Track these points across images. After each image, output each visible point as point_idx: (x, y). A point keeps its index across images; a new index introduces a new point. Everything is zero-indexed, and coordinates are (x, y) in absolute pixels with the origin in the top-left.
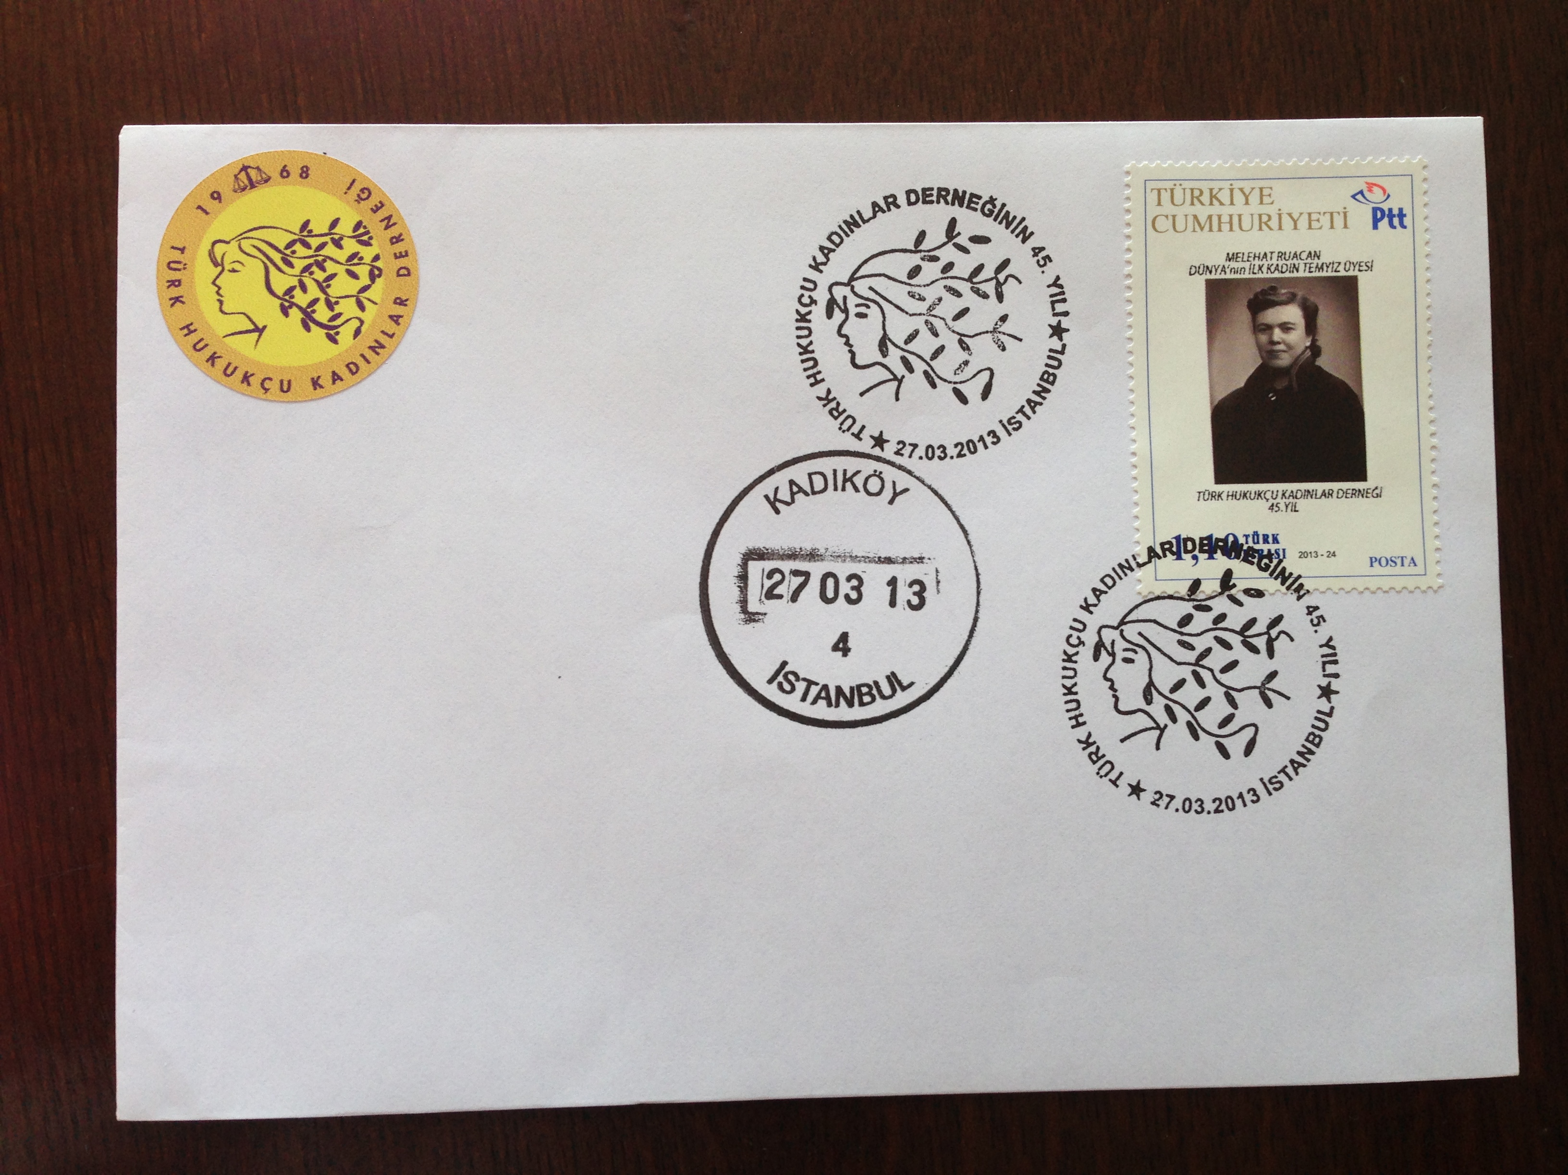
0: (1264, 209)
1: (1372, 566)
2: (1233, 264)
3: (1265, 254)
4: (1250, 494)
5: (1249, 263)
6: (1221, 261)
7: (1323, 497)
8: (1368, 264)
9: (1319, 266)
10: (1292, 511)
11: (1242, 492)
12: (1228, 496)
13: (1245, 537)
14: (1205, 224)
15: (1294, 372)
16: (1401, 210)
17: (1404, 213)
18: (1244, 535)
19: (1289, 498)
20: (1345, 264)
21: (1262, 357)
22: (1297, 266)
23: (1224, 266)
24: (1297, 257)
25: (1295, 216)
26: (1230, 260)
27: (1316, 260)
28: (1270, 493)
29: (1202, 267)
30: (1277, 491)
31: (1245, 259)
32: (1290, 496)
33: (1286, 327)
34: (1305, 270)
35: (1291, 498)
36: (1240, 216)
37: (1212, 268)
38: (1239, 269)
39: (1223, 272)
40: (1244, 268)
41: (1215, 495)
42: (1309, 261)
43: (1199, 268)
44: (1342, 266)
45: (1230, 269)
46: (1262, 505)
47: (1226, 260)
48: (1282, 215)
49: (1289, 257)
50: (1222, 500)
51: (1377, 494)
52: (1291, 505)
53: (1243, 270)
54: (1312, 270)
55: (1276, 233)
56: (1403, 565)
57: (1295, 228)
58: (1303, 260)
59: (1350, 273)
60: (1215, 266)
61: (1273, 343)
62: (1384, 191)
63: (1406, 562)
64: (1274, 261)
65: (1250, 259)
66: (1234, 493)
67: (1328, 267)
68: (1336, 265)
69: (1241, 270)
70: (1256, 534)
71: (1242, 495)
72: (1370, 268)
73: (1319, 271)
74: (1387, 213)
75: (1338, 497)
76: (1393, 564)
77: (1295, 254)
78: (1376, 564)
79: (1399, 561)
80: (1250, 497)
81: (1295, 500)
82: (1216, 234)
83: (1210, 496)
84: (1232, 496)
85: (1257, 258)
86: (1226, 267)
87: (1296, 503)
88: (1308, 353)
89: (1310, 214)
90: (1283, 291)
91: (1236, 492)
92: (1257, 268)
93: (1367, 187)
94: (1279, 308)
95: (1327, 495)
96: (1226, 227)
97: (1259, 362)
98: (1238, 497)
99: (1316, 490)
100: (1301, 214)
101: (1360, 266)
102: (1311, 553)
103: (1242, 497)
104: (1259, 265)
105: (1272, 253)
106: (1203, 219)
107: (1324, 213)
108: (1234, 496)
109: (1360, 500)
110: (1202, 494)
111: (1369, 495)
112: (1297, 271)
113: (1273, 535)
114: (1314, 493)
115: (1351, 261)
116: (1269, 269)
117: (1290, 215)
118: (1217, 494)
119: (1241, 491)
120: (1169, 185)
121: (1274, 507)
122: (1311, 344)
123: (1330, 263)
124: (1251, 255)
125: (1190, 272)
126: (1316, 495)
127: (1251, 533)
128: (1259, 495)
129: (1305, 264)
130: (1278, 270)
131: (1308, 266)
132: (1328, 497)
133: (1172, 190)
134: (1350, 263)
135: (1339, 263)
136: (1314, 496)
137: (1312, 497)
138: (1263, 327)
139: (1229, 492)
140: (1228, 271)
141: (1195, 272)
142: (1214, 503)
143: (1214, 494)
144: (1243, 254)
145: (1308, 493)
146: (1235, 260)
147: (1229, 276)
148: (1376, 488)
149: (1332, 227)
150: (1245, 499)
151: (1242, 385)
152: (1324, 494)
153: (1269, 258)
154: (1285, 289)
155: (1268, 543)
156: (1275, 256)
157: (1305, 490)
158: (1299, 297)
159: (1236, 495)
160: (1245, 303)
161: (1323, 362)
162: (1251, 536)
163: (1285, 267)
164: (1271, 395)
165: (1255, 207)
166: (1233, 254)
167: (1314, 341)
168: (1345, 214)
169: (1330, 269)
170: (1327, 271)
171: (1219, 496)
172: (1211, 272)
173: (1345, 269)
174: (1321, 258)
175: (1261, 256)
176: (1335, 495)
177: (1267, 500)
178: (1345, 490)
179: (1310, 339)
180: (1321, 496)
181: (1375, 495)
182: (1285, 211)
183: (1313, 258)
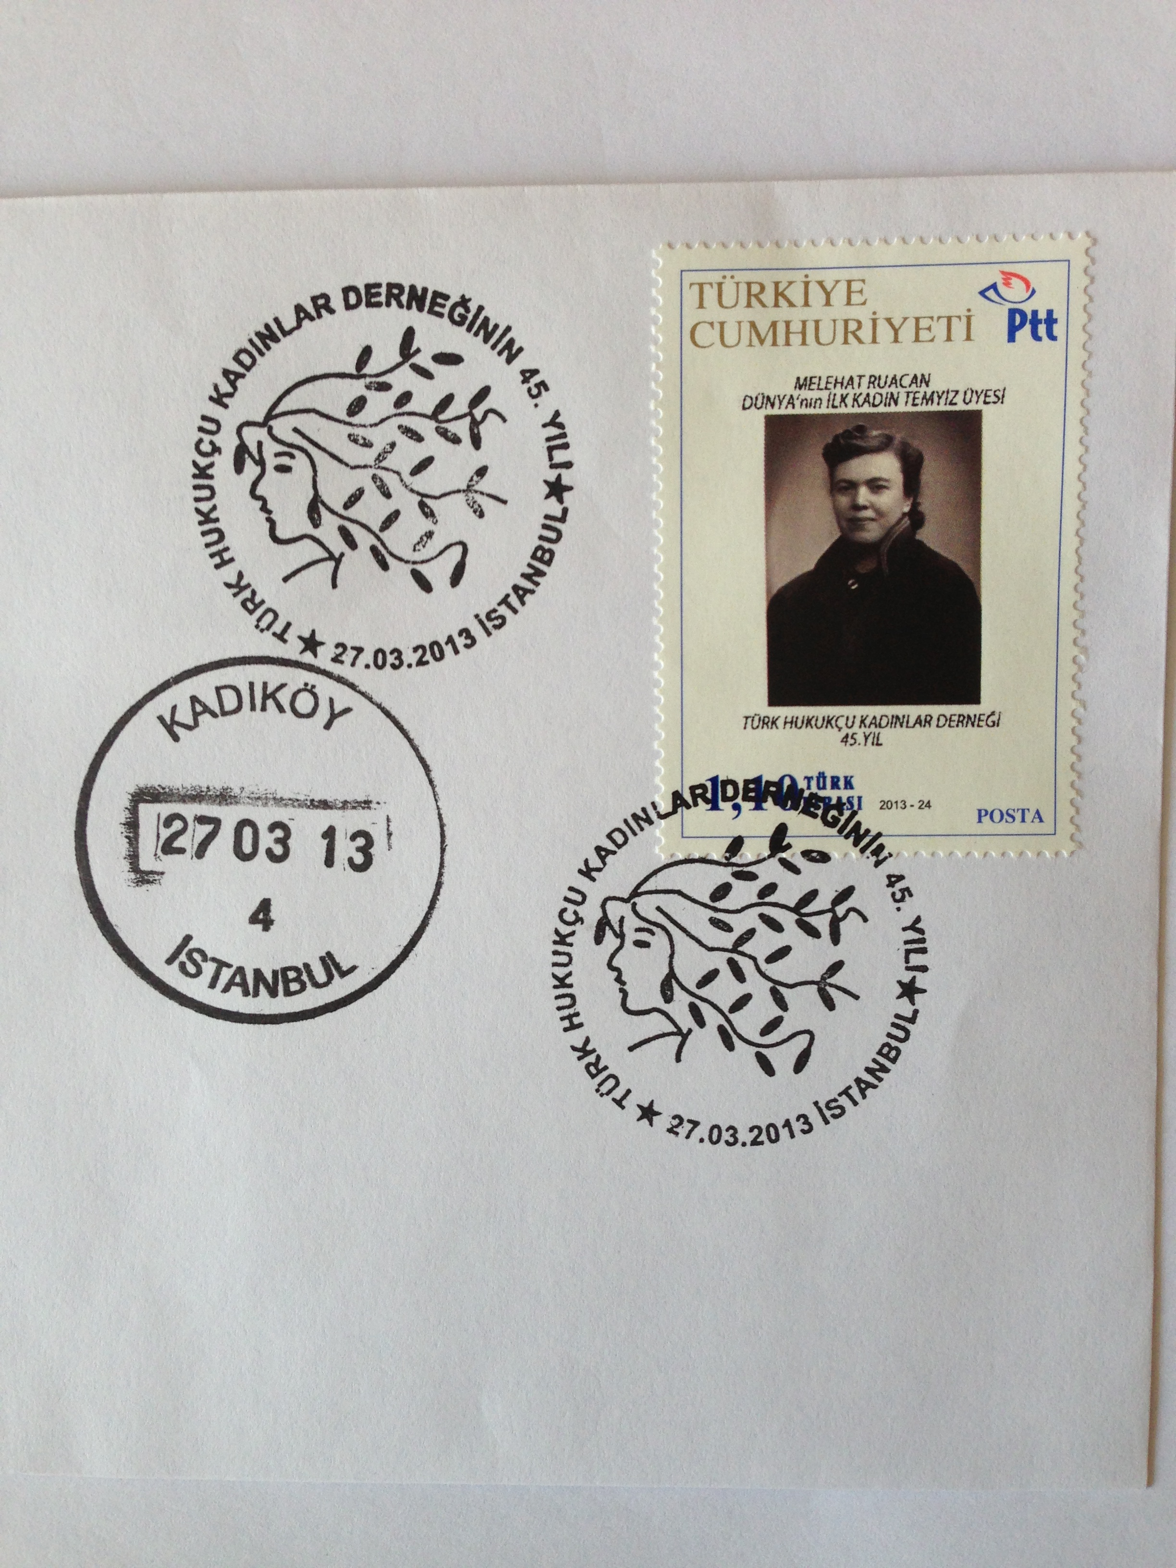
0: (854, 312)
1: (980, 821)
2: (805, 394)
3: (851, 379)
4: (817, 720)
5: (827, 392)
6: (788, 389)
7: (917, 725)
8: (997, 393)
9: (928, 397)
10: (873, 744)
11: (806, 718)
12: (785, 723)
13: (806, 780)
14: (767, 334)
15: (885, 549)
16: (1050, 313)
17: (1055, 317)
18: (806, 778)
19: (869, 727)
20: (965, 393)
21: (841, 528)
22: (895, 397)
23: (792, 396)
24: (896, 383)
25: (897, 323)
26: (800, 388)
27: (924, 388)
28: (844, 719)
29: (760, 398)
30: (854, 717)
31: (823, 386)
32: (871, 723)
33: (876, 485)
34: (907, 402)
35: (873, 726)
36: (817, 322)
37: (775, 398)
38: (813, 401)
39: (790, 406)
40: (820, 399)
41: (768, 722)
42: (914, 388)
43: (757, 398)
44: (960, 397)
45: (800, 400)
46: (833, 735)
47: (796, 387)
48: (878, 321)
49: (886, 383)
50: (777, 728)
51: (994, 722)
52: (872, 736)
53: (819, 402)
54: (917, 401)
55: (868, 348)
56: (1023, 820)
57: (896, 340)
58: (906, 387)
59: (972, 407)
60: (779, 396)
61: (857, 508)
62: (1027, 283)
63: (1029, 816)
64: (864, 390)
65: (829, 386)
66: (795, 720)
67: (940, 397)
68: (951, 395)
69: (816, 402)
70: (822, 776)
71: (805, 722)
72: (1000, 399)
73: (927, 404)
74: (1029, 317)
75: (938, 726)
76: (1010, 820)
77: (894, 378)
78: (986, 819)
79: (1018, 816)
80: (816, 725)
81: (877, 730)
82: (781, 348)
83: (761, 722)
84: (791, 722)
85: (839, 385)
86: (795, 397)
87: (879, 734)
88: (906, 522)
89: (917, 320)
90: (875, 433)
91: (797, 718)
92: (838, 399)
93: (1003, 279)
94: (867, 458)
95: (923, 723)
96: (796, 339)
97: (837, 535)
98: (799, 725)
99: (908, 716)
100: (905, 319)
101: (986, 396)
102: (896, 802)
103: (805, 725)
104: (842, 395)
105: (860, 377)
106: (763, 328)
107: (939, 318)
108: (793, 722)
109: (970, 731)
110: (750, 720)
111: (981, 723)
112: (896, 403)
113: (846, 778)
114: (905, 720)
115: (974, 389)
116: (855, 400)
117: (889, 320)
118: (771, 720)
119: (804, 717)
120: (716, 277)
121: (849, 739)
122: (911, 510)
123: (944, 392)
124: (830, 380)
125: (744, 405)
126: (908, 722)
127: (815, 774)
128: (828, 721)
129: (908, 393)
130: (869, 403)
131: (911, 396)
132: (924, 726)
133: (720, 285)
134: (972, 392)
135: (957, 392)
136: (905, 724)
137: (901, 726)
138: (844, 484)
139: (786, 718)
140: (797, 403)
141: (751, 405)
142: (766, 733)
143: (766, 720)
144: (820, 378)
145: (896, 721)
146: (807, 387)
147: (799, 410)
148: (993, 713)
149: (949, 339)
150: (809, 727)
151: (811, 566)
152: (918, 721)
153: (856, 385)
154: (877, 429)
155: (839, 788)
156: (865, 381)
157: (893, 716)
158: (896, 442)
159: (796, 722)
160: (820, 451)
161: (928, 536)
162: (815, 779)
163: (878, 398)
164: (850, 582)
165: (839, 309)
166: (806, 379)
167: (915, 506)
168: (969, 318)
169: (942, 401)
170: (938, 404)
171: (774, 723)
172: (773, 405)
173: (964, 400)
174: (930, 384)
175: (845, 384)
176: (934, 722)
177: (840, 729)
178: (948, 717)
179: (909, 503)
180: (915, 725)
181: (991, 724)
182: (881, 315)
183: (919, 384)
